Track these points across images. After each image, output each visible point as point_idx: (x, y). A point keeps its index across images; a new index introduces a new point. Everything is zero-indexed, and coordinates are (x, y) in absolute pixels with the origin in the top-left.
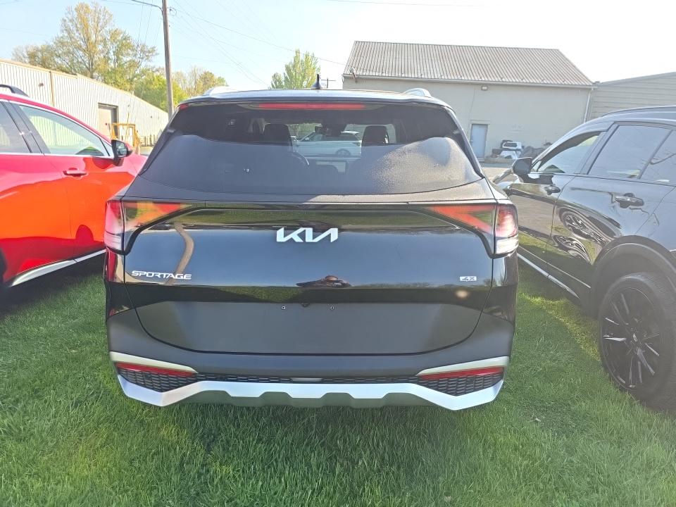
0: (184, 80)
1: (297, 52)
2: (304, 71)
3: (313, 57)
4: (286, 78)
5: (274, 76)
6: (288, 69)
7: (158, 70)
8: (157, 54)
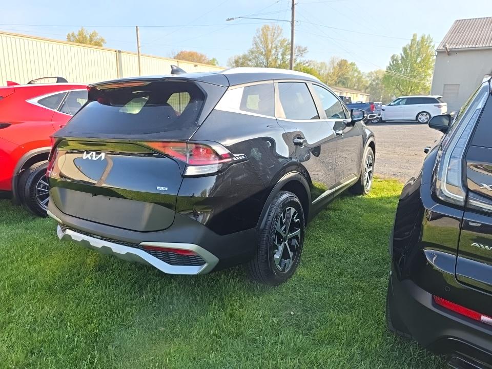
0: (325, 67)
1: (415, 36)
2: (419, 50)
3: (429, 37)
4: (403, 57)
5: (393, 57)
6: (405, 50)
7: (307, 63)
8: (308, 52)
